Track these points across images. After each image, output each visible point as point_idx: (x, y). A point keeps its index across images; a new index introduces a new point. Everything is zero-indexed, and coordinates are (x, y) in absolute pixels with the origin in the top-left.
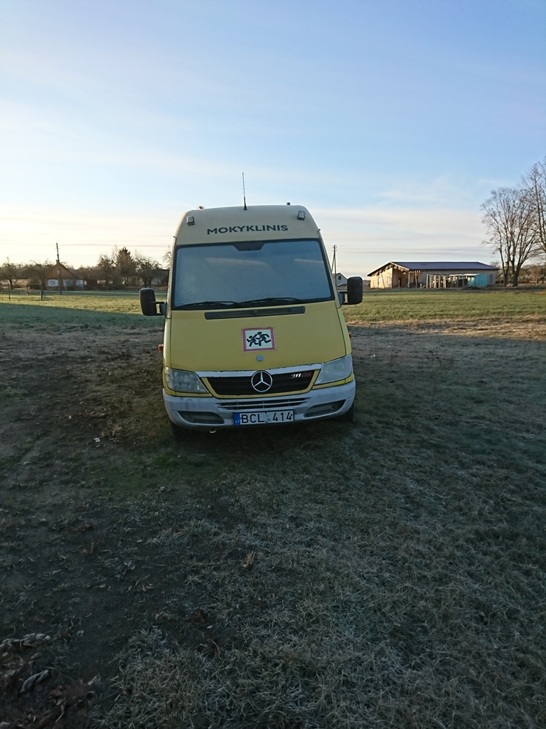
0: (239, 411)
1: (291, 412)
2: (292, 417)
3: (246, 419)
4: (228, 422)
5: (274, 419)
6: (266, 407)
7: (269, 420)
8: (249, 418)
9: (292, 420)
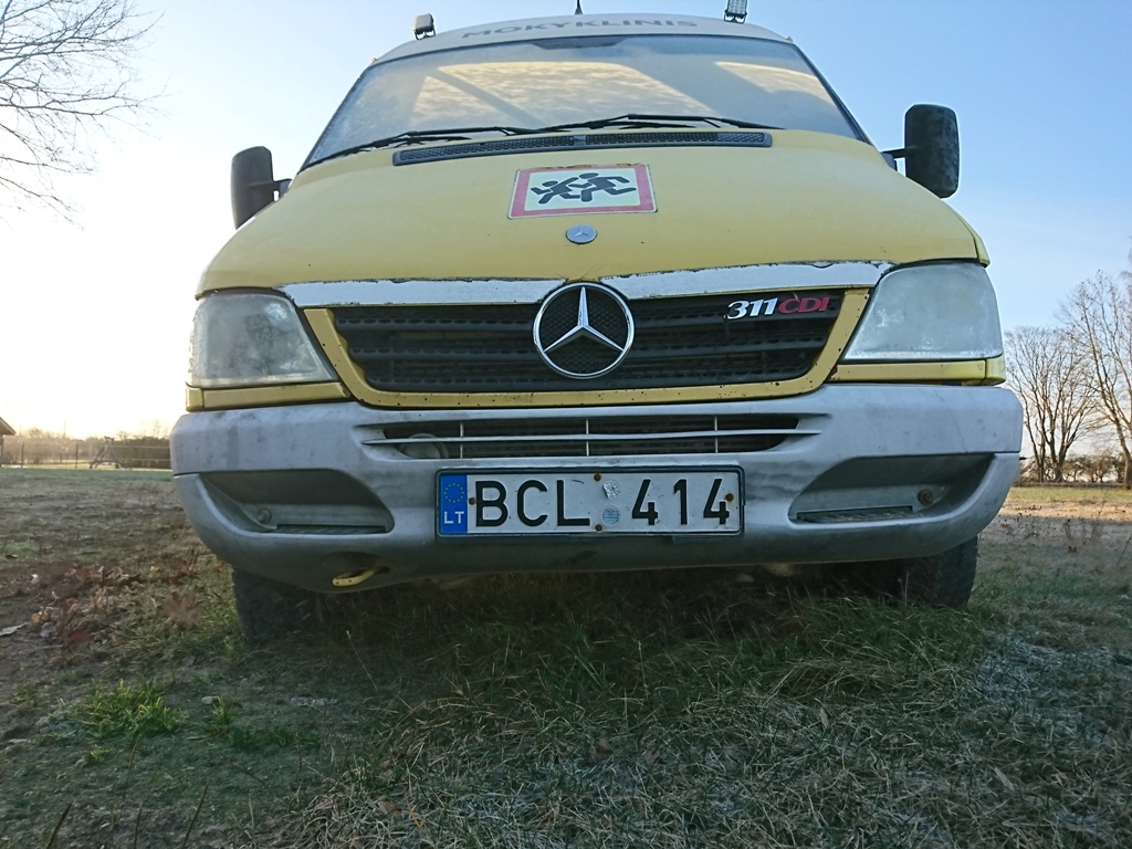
0: (462, 463)
1: (729, 483)
2: (732, 508)
3: (499, 503)
4: (410, 526)
5: (636, 514)
6: (598, 448)
7: (613, 514)
8: (511, 503)
9: (732, 525)
